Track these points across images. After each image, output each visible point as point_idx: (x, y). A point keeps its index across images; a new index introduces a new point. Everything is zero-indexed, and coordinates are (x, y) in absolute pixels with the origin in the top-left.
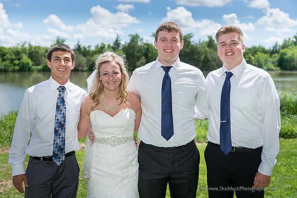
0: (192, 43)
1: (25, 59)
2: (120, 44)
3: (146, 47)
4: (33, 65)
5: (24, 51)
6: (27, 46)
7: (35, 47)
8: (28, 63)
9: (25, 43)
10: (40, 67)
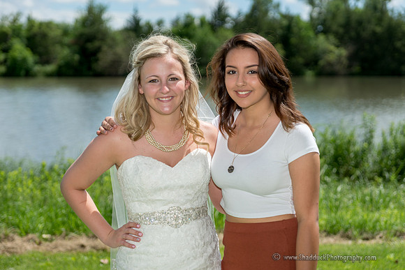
0: (390, 14)
1: (19, 50)
2: (227, 16)
3: (285, 22)
4: (36, 63)
5: (16, 31)
6: (23, 20)
7: (41, 24)
8: (24, 60)
9: (19, 14)
10: (50, 68)
